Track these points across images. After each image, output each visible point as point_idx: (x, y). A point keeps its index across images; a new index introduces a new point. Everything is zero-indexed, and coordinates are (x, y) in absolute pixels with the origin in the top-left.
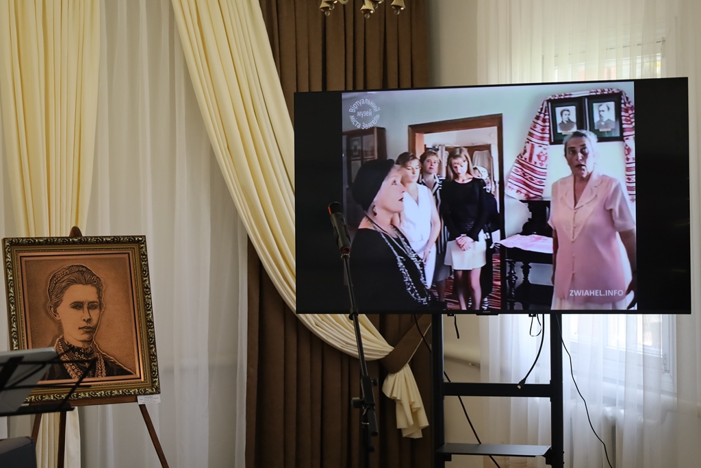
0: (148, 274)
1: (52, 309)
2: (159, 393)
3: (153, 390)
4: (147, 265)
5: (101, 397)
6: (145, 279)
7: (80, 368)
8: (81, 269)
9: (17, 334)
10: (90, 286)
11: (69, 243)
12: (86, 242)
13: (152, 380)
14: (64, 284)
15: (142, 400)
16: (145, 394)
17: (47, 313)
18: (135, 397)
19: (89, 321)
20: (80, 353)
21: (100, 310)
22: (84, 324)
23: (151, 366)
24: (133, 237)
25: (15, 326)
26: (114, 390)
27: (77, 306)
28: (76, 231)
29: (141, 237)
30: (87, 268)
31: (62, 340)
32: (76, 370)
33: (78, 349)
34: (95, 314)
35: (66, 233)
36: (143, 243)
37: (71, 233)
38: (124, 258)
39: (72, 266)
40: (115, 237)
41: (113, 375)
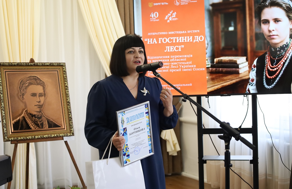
0: (67, 81)
1: (21, 96)
2: (74, 135)
3: (71, 134)
4: (66, 76)
5: (46, 138)
6: (65, 83)
7: (36, 124)
8: (35, 78)
9: (4, 108)
10: (39, 86)
11: (29, 65)
12: (36, 65)
13: (70, 130)
14: (27, 85)
15: (65, 139)
16: (67, 136)
17: (19, 98)
18: (62, 138)
19: (39, 102)
20: (35, 117)
21: (45, 97)
22: (37, 104)
23: (69, 123)
24: (59, 63)
25: (3, 104)
26: (52, 134)
27: (34, 95)
28: (32, 60)
29: (63, 63)
30: (38, 78)
31: (26, 111)
32: (34, 125)
33: (34, 116)
34: (42, 99)
35: (28, 61)
36: (64, 66)
37: (30, 61)
38: (55, 73)
39: (31, 76)
40: (51, 63)
41: (52, 127)
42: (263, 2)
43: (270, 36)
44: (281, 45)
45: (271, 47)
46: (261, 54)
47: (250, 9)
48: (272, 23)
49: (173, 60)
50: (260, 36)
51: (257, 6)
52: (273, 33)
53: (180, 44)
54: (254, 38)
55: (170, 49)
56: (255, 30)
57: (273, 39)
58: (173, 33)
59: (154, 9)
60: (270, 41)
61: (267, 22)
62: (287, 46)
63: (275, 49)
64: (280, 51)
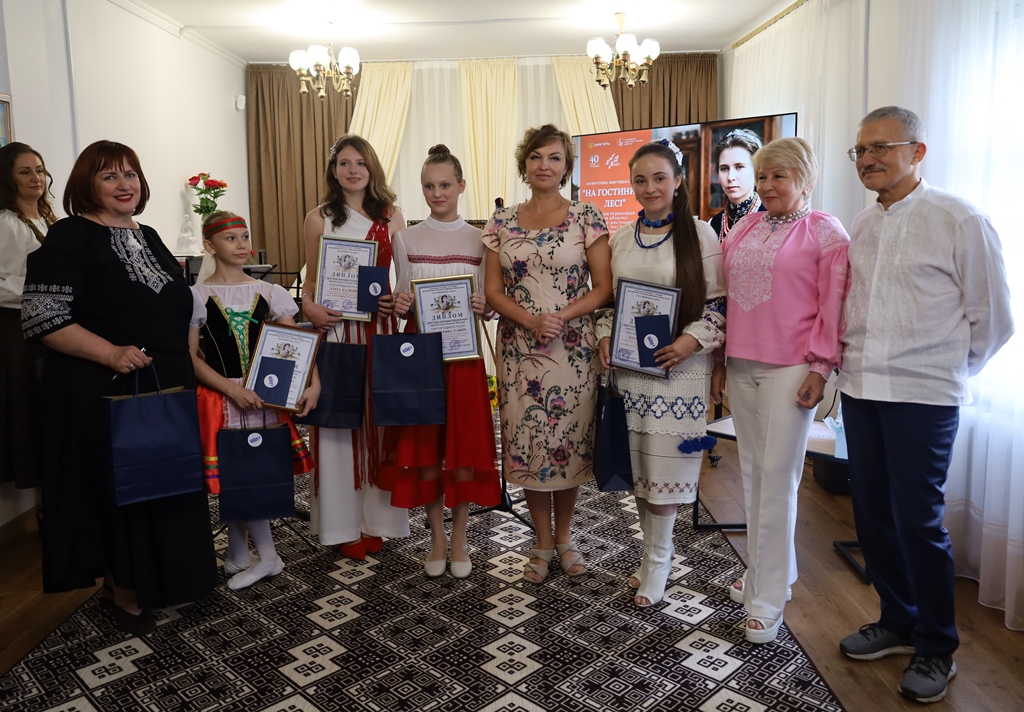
42: (722, 141)
43: (729, 188)
44: (742, 200)
45: (729, 203)
46: (717, 213)
47: (706, 150)
48: (732, 169)
49: (612, 218)
50: (716, 188)
51: (716, 146)
52: (734, 184)
53: (621, 197)
54: (709, 191)
55: (610, 204)
56: (712, 180)
57: (733, 192)
58: (614, 182)
59: (595, 151)
60: (729, 195)
61: (726, 168)
62: (750, 202)
63: (735, 206)
64: (740, 209)
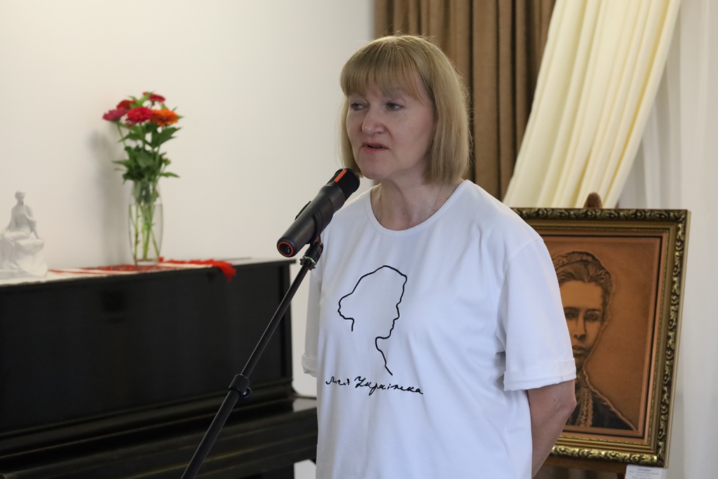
2: (663, 466)
3: (653, 460)
6: (675, 279)
8: (585, 258)
10: (593, 284)
15: (632, 472)
16: (638, 464)
18: (624, 466)
19: (582, 338)
21: (602, 324)
22: (576, 342)
23: (659, 421)
24: (666, 211)
26: (594, 448)
27: (571, 313)
28: (593, 200)
29: (680, 211)
30: (593, 257)
34: (593, 328)
36: (682, 222)
37: (586, 204)
38: (654, 244)
39: (573, 253)
40: (637, 210)
41: (602, 426)
